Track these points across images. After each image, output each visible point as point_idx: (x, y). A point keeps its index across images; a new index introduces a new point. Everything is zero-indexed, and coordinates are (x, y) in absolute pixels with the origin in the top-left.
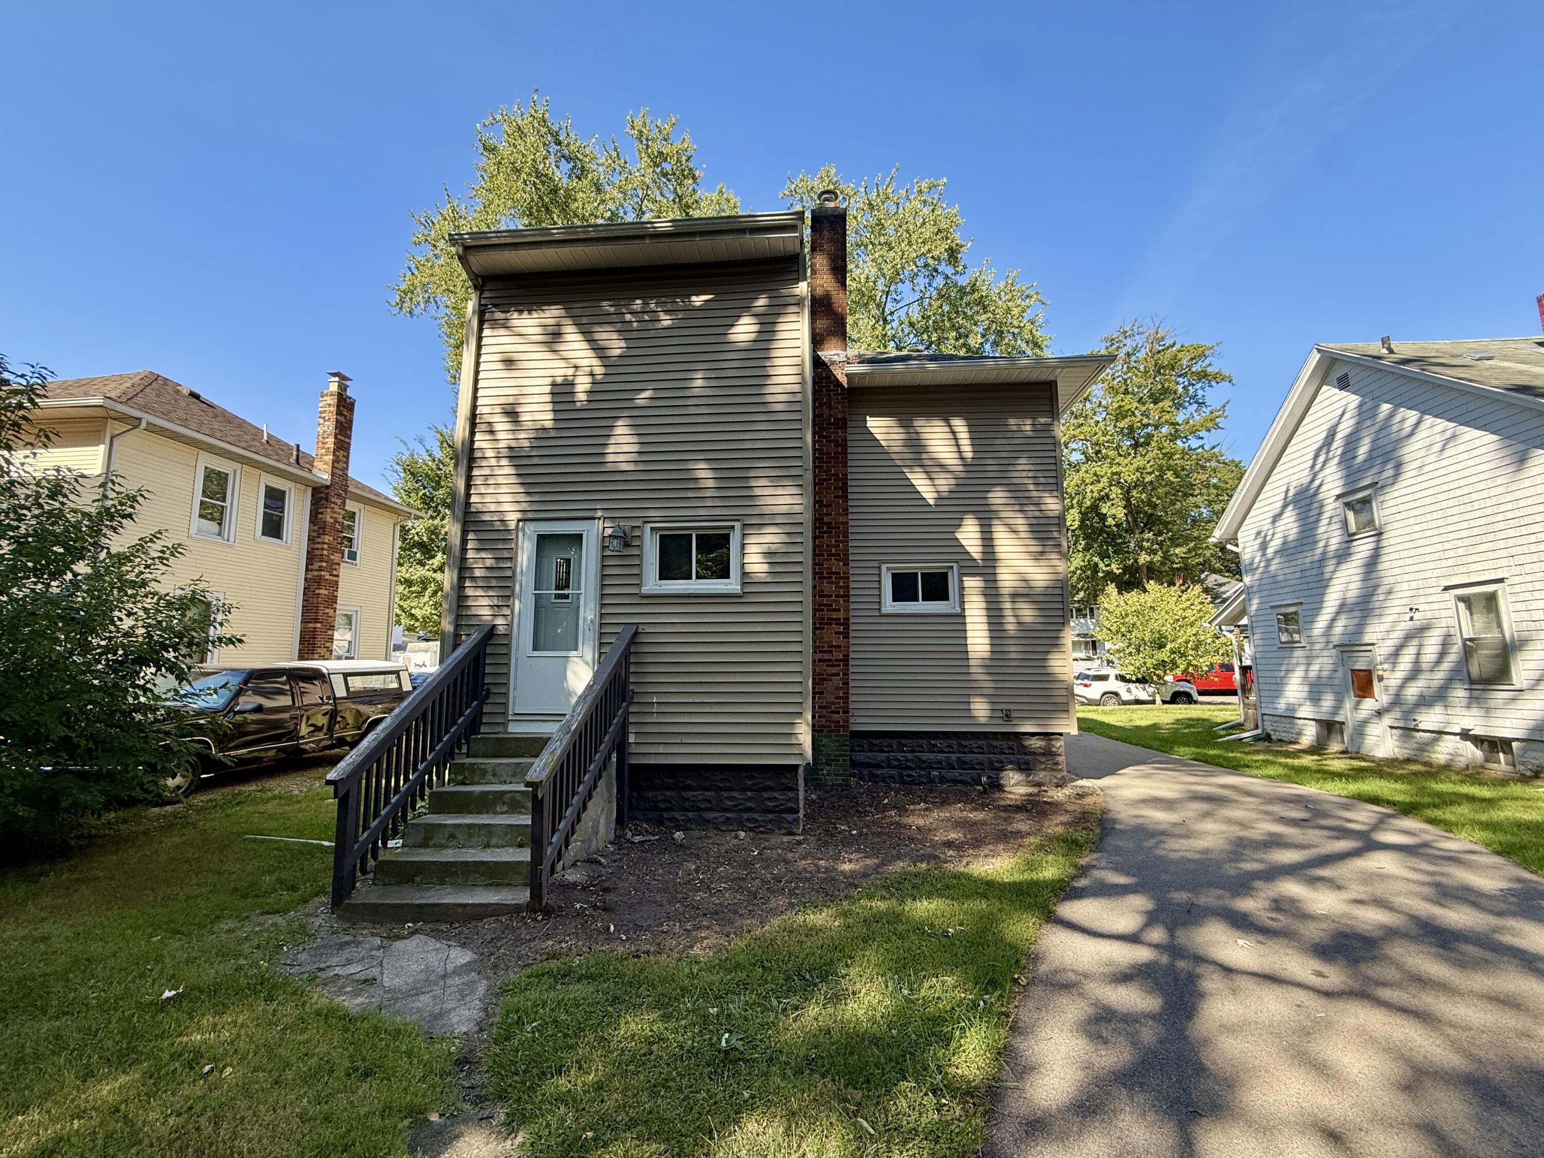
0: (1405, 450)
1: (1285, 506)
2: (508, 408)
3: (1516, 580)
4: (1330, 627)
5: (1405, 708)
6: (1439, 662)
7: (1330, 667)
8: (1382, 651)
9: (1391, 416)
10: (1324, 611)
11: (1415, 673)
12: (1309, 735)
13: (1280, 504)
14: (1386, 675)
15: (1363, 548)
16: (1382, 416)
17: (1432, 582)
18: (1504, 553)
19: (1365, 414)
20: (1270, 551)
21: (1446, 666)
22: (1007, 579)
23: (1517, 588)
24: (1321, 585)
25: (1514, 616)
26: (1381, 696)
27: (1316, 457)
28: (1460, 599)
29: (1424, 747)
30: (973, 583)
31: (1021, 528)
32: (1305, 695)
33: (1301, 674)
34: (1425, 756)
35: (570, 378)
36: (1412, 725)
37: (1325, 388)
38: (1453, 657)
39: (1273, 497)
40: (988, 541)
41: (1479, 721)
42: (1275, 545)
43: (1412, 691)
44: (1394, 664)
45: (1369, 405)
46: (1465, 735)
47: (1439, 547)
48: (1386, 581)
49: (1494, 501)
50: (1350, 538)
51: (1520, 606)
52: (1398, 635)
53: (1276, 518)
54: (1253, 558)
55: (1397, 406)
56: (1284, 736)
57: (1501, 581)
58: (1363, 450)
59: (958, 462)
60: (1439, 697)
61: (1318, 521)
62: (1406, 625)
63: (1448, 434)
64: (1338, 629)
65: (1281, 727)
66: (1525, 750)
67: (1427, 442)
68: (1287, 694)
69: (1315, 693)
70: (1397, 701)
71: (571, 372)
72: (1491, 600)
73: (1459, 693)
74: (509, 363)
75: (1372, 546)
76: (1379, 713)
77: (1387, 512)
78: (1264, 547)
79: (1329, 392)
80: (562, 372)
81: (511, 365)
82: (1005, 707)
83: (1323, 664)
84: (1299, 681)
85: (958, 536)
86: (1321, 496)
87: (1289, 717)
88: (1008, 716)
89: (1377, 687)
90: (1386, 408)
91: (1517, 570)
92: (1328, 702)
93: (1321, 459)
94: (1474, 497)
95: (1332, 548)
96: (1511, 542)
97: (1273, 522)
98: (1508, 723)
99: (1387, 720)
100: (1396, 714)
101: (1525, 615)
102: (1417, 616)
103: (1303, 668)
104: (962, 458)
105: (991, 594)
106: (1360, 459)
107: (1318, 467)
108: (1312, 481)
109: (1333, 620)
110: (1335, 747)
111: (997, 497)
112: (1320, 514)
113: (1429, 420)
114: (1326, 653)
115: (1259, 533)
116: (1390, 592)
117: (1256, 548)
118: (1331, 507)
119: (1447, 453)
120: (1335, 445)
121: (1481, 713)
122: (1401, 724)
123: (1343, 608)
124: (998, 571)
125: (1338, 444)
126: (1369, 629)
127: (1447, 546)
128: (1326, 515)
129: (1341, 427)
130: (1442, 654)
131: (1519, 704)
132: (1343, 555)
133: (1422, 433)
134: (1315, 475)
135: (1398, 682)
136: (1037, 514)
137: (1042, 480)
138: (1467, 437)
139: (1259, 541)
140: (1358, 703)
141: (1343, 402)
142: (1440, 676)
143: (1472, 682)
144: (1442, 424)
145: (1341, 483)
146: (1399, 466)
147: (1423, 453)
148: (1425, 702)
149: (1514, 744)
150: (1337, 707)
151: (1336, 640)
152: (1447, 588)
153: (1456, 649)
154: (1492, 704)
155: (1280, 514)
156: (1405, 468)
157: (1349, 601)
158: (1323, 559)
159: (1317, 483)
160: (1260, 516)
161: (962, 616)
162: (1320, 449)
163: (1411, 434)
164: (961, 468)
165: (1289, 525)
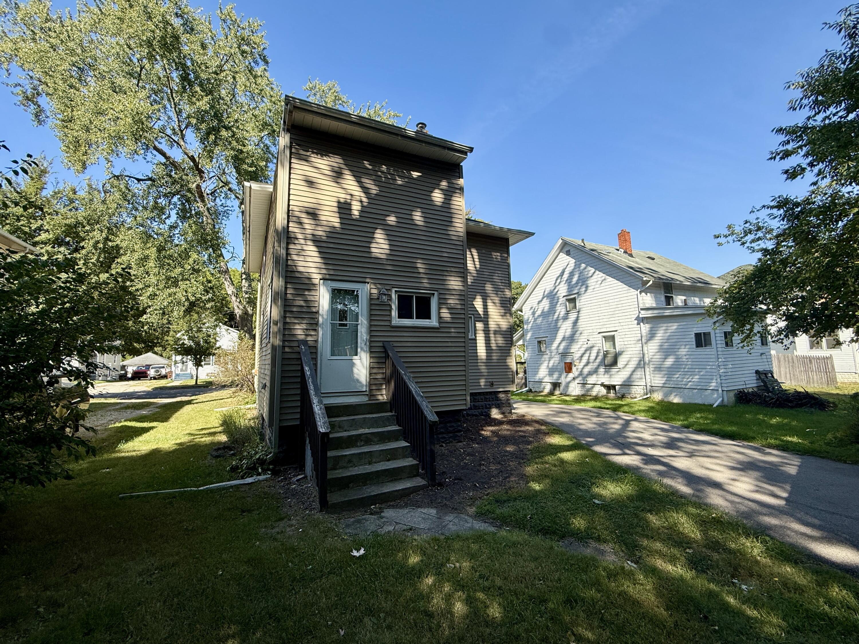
0: (589, 282)
1: (543, 298)
2: (311, 211)
3: (620, 331)
4: (558, 346)
5: (583, 376)
6: (596, 359)
7: (557, 362)
8: (577, 355)
9: (585, 268)
10: (557, 340)
11: (588, 363)
12: (548, 388)
13: (542, 297)
14: (577, 364)
15: (573, 316)
16: (582, 268)
17: (595, 331)
18: (617, 322)
19: (577, 266)
20: (536, 315)
21: (598, 360)
22: (492, 325)
23: (621, 334)
24: (556, 329)
25: (620, 343)
26: (575, 372)
27: (557, 280)
28: (604, 337)
29: (588, 390)
30: (480, 326)
31: (497, 301)
32: (547, 373)
33: (547, 365)
34: (589, 393)
35: (349, 201)
36: (585, 382)
37: (561, 254)
38: (600, 357)
39: (538, 294)
40: (485, 307)
41: (607, 379)
42: (539, 313)
43: (586, 370)
44: (581, 360)
45: (578, 263)
46: (602, 385)
47: (598, 318)
48: (580, 329)
49: (616, 303)
50: (568, 313)
51: (621, 340)
52: (583, 350)
53: (539, 302)
54: (529, 318)
55: (587, 265)
56: (537, 390)
57: (616, 331)
58: (575, 279)
59: (474, 269)
60: (595, 371)
61: (556, 305)
62: (586, 346)
63: (603, 278)
64: (562, 347)
65: (536, 386)
66: (620, 388)
67: (596, 280)
68: (540, 373)
69: (551, 371)
70: (581, 374)
71: (349, 197)
72: (613, 338)
73: (602, 370)
74: (310, 183)
75: (576, 316)
76: (574, 379)
77: (581, 304)
78: (534, 313)
79: (562, 255)
80: (343, 196)
81: (312, 185)
82: (491, 380)
83: (556, 360)
84: (545, 367)
85: (474, 303)
86: (558, 295)
87: (540, 382)
88: (492, 384)
89: (574, 369)
90: (583, 265)
91: (621, 328)
92: (556, 376)
93: (559, 281)
94: (610, 301)
95: (561, 316)
96: (620, 318)
97: (538, 304)
98: (615, 380)
99: (577, 381)
100: (580, 378)
101: (622, 343)
102: (589, 342)
103: (547, 362)
104: (475, 267)
105: (486, 331)
106: (574, 283)
107: (557, 284)
108: (555, 289)
109: (560, 344)
110: (557, 392)
111: (489, 287)
112: (558, 302)
113: (597, 272)
114: (556, 356)
115: (532, 308)
116: (581, 334)
117: (530, 313)
118: (562, 300)
119: (602, 285)
120: (564, 276)
121: (608, 376)
122: (582, 382)
123: (564, 339)
124: (489, 320)
125: (566, 276)
126: (573, 347)
127: (600, 318)
128: (559, 303)
129: (566, 270)
130: (597, 356)
131: (620, 373)
132: (565, 318)
133: (595, 277)
134: (556, 287)
135: (582, 367)
136: (503, 296)
137: (503, 281)
138: (608, 280)
139: (532, 311)
140: (567, 375)
141: (568, 260)
142: (596, 364)
143: (605, 366)
144: (601, 274)
145: (566, 291)
146: (587, 287)
147: (595, 283)
148: (590, 374)
149: (617, 387)
150: (559, 377)
151: (560, 351)
152: (599, 333)
153: (601, 354)
154: (611, 373)
155: (541, 301)
156: (589, 288)
157: (567, 336)
158: (557, 320)
159: (556, 290)
160: (533, 301)
161: (475, 340)
162: (558, 277)
163: (592, 276)
164: (475, 272)
165: (546, 304)
